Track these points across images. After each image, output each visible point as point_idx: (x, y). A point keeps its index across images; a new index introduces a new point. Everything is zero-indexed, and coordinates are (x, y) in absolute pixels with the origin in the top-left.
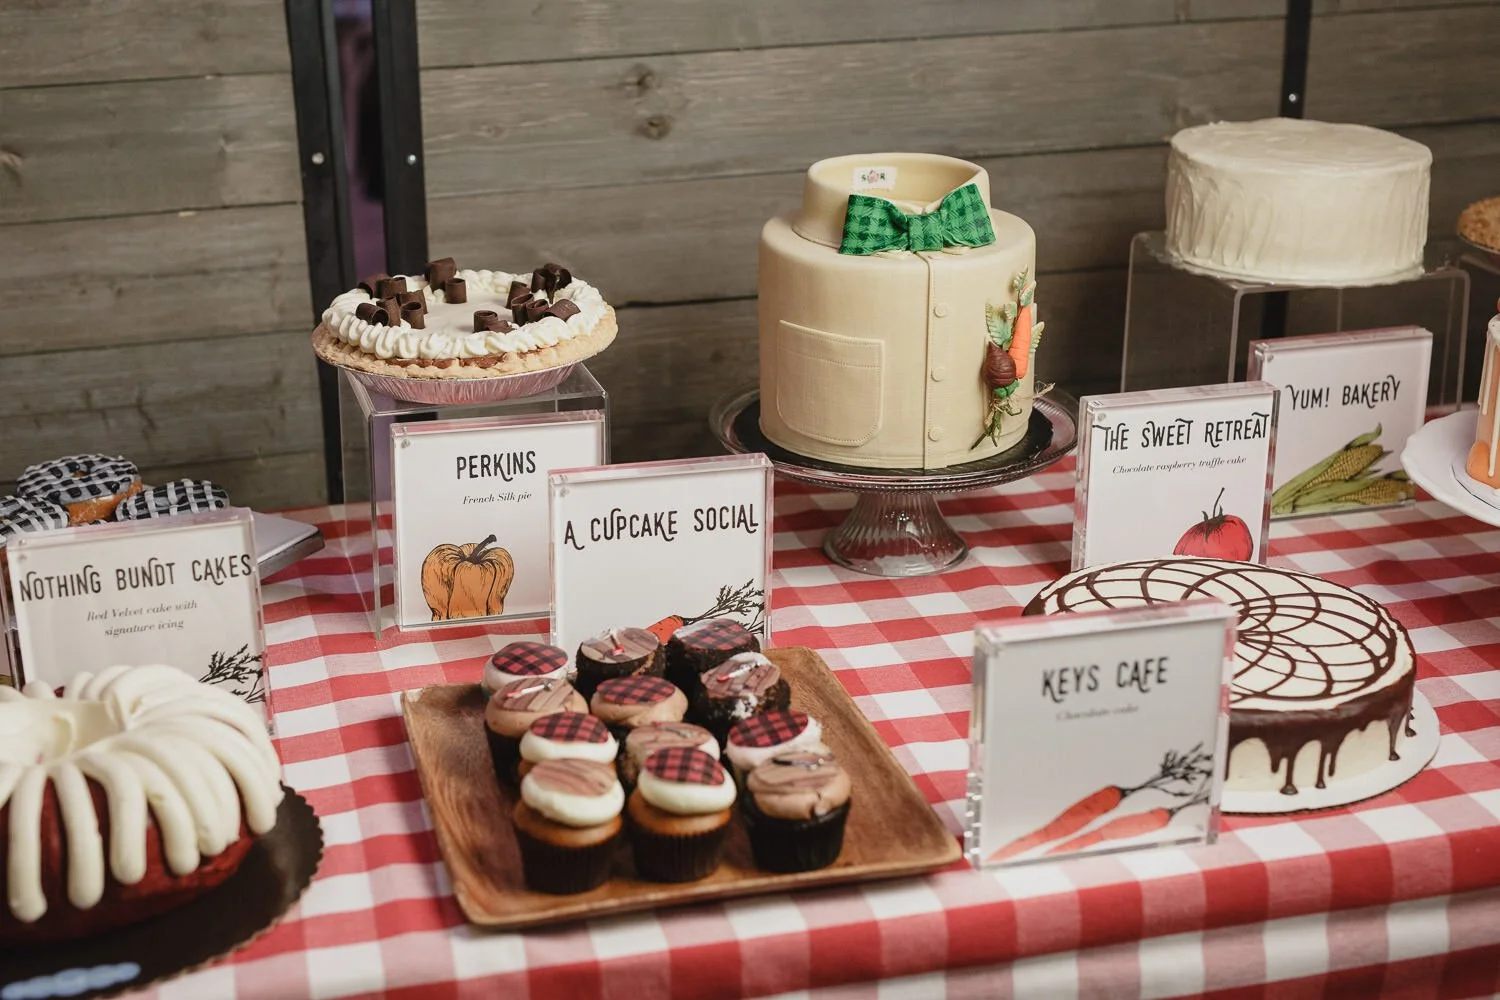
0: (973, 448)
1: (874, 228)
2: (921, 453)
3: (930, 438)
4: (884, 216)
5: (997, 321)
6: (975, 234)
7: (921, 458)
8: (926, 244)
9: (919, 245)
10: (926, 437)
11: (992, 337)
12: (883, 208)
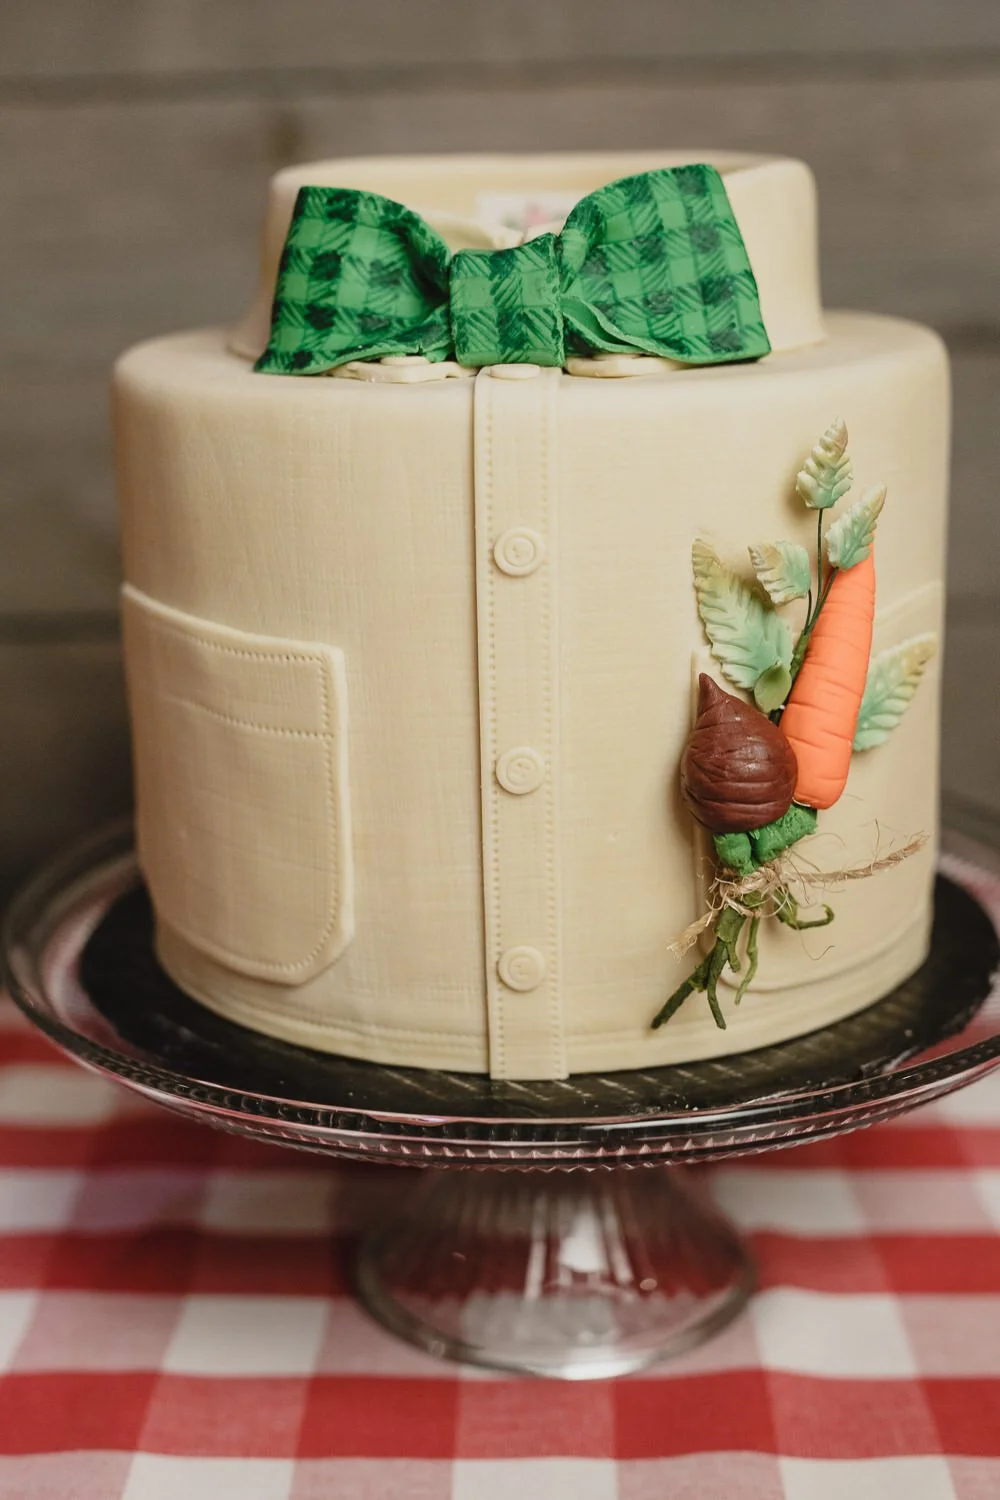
0: (657, 1023)
1: (352, 290)
2: (479, 1027)
3: (501, 980)
4: (387, 252)
5: (737, 613)
6: (694, 323)
7: (479, 1041)
8: (505, 341)
9: (482, 341)
10: (488, 976)
11: (720, 660)
12: (385, 225)
